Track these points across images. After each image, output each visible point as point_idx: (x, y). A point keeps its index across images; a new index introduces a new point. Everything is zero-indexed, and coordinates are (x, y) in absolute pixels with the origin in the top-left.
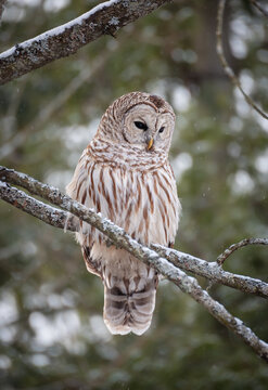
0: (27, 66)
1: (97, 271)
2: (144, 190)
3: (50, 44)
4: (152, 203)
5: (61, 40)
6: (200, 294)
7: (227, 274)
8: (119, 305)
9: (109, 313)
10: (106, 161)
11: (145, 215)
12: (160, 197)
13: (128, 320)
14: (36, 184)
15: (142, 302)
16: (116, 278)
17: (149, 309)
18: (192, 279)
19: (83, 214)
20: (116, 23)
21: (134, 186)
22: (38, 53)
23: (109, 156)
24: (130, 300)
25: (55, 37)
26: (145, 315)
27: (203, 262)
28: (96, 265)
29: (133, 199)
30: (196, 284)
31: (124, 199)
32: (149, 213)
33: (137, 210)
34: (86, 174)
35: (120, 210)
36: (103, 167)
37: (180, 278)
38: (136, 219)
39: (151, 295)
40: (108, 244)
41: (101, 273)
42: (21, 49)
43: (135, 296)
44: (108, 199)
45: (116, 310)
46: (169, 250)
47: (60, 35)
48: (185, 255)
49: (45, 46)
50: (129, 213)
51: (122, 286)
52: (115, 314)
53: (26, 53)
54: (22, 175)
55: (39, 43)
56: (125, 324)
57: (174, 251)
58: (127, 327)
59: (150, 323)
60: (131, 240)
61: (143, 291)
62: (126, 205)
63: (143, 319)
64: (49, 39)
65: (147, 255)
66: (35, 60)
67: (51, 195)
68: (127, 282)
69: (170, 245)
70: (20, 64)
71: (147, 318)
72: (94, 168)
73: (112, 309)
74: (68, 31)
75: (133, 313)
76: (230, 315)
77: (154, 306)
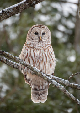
0: (6, 17)
1: (28, 83)
2: (44, 56)
3: (13, 10)
4: (47, 60)
5: (17, 8)
6: (65, 91)
7: (71, 84)
8: (36, 94)
9: (33, 96)
10: (31, 47)
11: (45, 64)
12: (49, 58)
13: (39, 99)
14: (11, 56)
15: (44, 93)
16: (35, 85)
17: (46, 95)
18: (63, 86)
19: (27, 65)
20: (35, 3)
21: (41, 55)
22: (9, 13)
23: (32, 46)
24: (40, 92)
25: (15, 8)
26: (45, 97)
27: (63, 80)
28: (28, 81)
29: (41, 59)
30: (64, 88)
31: (38, 59)
32: (46, 63)
33: (42, 62)
34: (25, 51)
35: (37, 62)
36: (31, 49)
37: (59, 86)
38: (42, 66)
39: (47, 90)
40: (33, 74)
41: (30, 84)
42: (4, 11)
43: (41, 91)
44: (33, 59)
45: (35, 95)
46: (52, 76)
47: (16, 7)
48: (58, 78)
49: (12, 10)
50: (40, 63)
51: (37, 88)
52: (35, 96)
53: (5, 12)
54: (7, 53)
55: (10, 9)
56: (38, 100)
57: (54, 76)
58: (39, 101)
59: (46, 99)
60: (43, 74)
61: (44, 89)
62: (38, 61)
63: (44, 98)
64: (13, 8)
65: (48, 79)
66: (8, 15)
67: (16, 59)
68: (39, 86)
69: (53, 74)
70: (4, 16)
71: (45, 98)
72: (28, 50)
73: (34, 95)
74: (19, 6)
75: (41, 96)
76: (75, 98)
77: (47, 94)
